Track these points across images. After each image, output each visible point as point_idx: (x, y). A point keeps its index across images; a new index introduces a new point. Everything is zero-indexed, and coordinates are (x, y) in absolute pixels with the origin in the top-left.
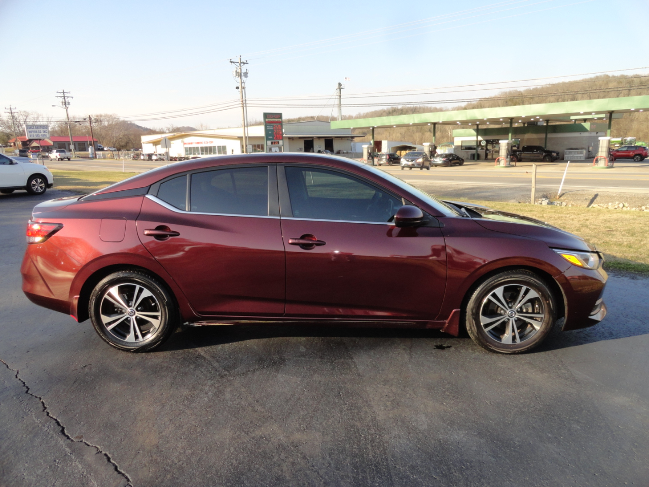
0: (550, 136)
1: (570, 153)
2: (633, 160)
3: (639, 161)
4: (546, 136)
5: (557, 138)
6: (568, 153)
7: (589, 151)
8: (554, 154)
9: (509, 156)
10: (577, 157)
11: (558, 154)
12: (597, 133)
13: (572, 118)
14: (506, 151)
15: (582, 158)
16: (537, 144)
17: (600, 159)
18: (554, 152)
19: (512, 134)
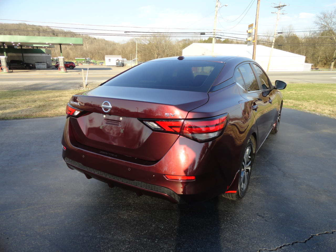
0: (25, 55)
1: (38, 65)
2: (69, 68)
3: (72, 69)
4: (23, 55)
5: (29, 56)
6: (37, 65)
7: (47, 64)
8: (31, 65)
9: (8, 66)
10: (43, 67)
11: (33, 65)
12: (48, 54)
13: (34, 45)
14: (5, 63)
15: (45, 67)
16: (18, 59)
17: (62, 68)
18: (31, 64)
19: (6, 53)
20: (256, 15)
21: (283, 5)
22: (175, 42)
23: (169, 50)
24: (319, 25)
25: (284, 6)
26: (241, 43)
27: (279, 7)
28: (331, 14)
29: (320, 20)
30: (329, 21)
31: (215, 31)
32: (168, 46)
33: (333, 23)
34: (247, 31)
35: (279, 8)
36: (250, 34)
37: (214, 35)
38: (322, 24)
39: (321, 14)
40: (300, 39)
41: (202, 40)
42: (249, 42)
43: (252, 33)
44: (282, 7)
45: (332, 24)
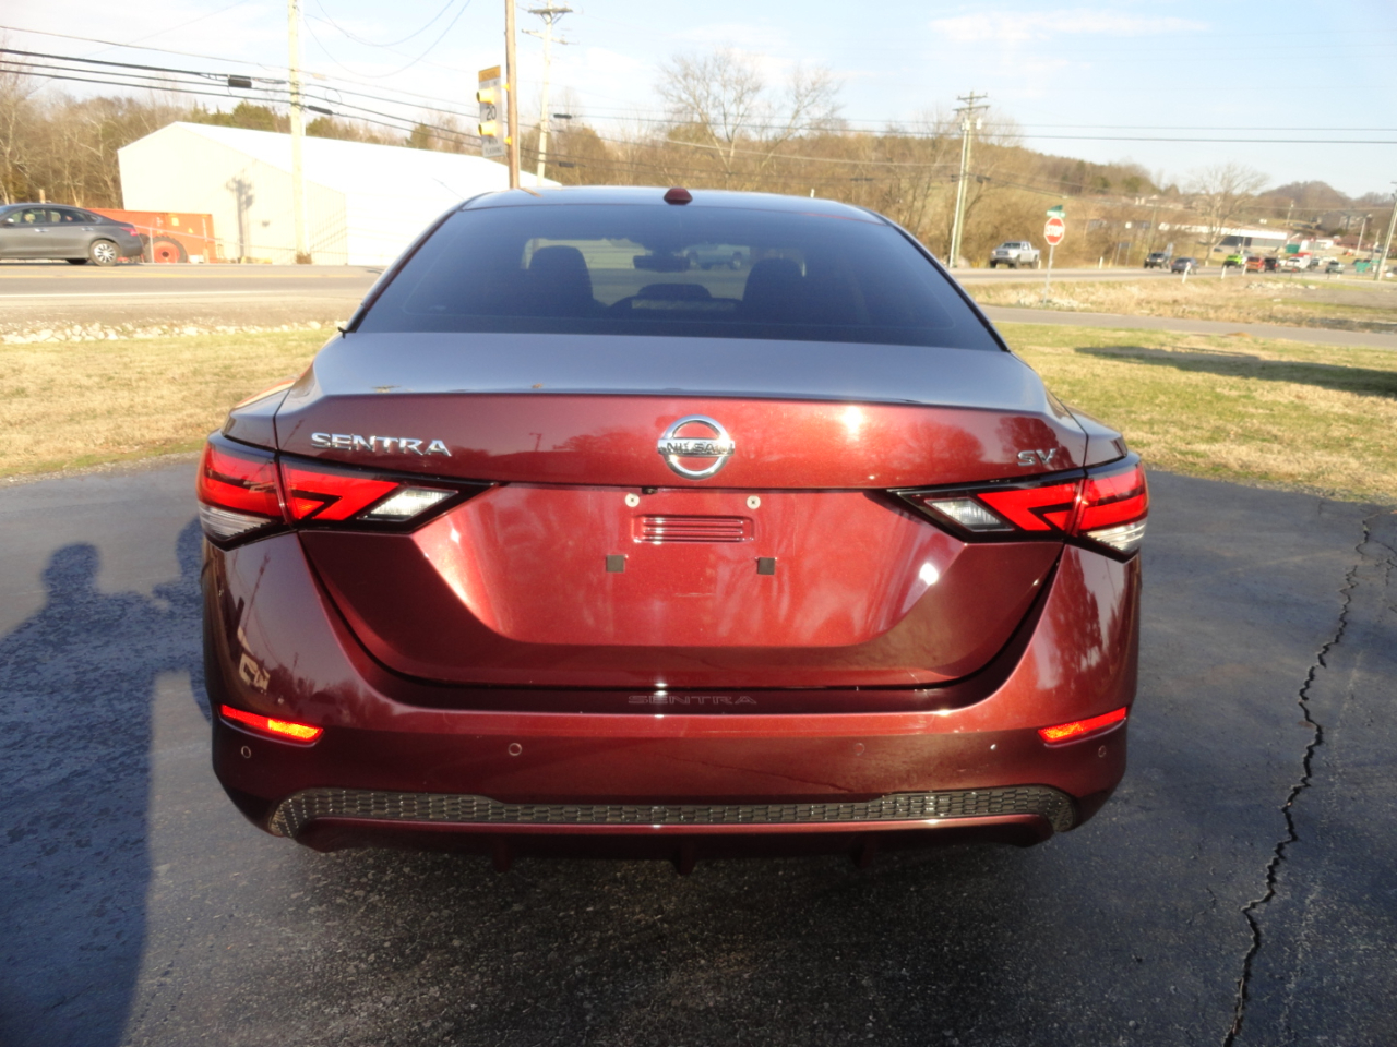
20: (506, 33)
21: (560, 7)
22: (53, 105)
23: (27, 146)
24: (672, 101)
25: (563, 11)
26: (392, 142)
27: (547, 12)
28: (705, 66)
29: (672, 83)
30: (700, 90)
31: (297, 77)
32: (18, 123)
33: (711, 98)
34: (478, 95)
35: (548, 18)
36: (488, 108)
37: (293, 94)
38: (680, 100)
39: (675, 61)
40: (607, 143)
41: (205, 111)
42: (490, 141)
43: (500, 104)
44: (559, 15)
45: (710, 102)
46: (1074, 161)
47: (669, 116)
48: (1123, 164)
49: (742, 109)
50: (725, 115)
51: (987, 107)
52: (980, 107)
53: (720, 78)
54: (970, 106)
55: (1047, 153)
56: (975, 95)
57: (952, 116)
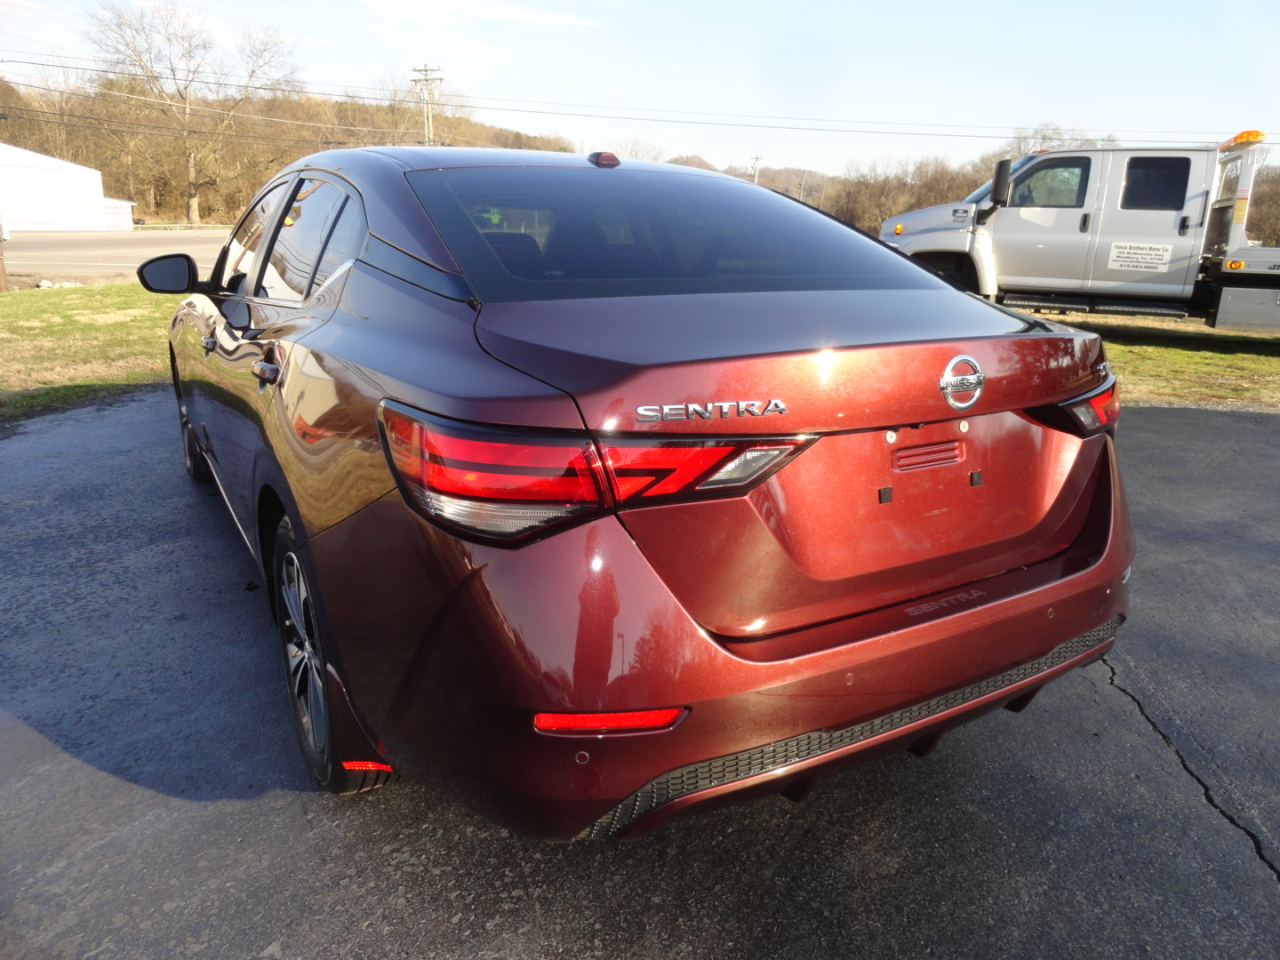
24: (107, 51)
28: (144, 16)
29: (105, 31)
30: (141, 43)
33: (154, 51)
38: (118, 51)
39: (104, 8)
45: (153, 55)
46: (511, 132)
47: (103, 66)
48: (552, 136)
49: (192, 65)
50: (173, 70)
51: (441, 80)
52: (435, 79)
53: (163, 31)
54: (426, 76)
55: (488, 124)
56: (429, 68)
57: (406, 85)
